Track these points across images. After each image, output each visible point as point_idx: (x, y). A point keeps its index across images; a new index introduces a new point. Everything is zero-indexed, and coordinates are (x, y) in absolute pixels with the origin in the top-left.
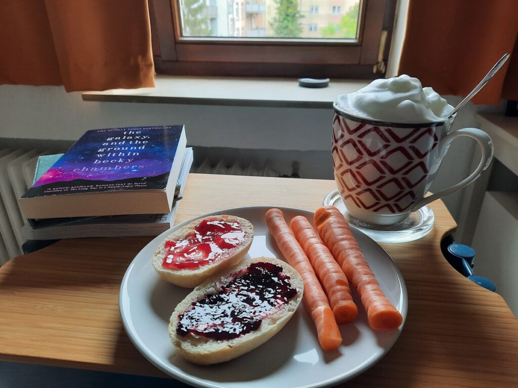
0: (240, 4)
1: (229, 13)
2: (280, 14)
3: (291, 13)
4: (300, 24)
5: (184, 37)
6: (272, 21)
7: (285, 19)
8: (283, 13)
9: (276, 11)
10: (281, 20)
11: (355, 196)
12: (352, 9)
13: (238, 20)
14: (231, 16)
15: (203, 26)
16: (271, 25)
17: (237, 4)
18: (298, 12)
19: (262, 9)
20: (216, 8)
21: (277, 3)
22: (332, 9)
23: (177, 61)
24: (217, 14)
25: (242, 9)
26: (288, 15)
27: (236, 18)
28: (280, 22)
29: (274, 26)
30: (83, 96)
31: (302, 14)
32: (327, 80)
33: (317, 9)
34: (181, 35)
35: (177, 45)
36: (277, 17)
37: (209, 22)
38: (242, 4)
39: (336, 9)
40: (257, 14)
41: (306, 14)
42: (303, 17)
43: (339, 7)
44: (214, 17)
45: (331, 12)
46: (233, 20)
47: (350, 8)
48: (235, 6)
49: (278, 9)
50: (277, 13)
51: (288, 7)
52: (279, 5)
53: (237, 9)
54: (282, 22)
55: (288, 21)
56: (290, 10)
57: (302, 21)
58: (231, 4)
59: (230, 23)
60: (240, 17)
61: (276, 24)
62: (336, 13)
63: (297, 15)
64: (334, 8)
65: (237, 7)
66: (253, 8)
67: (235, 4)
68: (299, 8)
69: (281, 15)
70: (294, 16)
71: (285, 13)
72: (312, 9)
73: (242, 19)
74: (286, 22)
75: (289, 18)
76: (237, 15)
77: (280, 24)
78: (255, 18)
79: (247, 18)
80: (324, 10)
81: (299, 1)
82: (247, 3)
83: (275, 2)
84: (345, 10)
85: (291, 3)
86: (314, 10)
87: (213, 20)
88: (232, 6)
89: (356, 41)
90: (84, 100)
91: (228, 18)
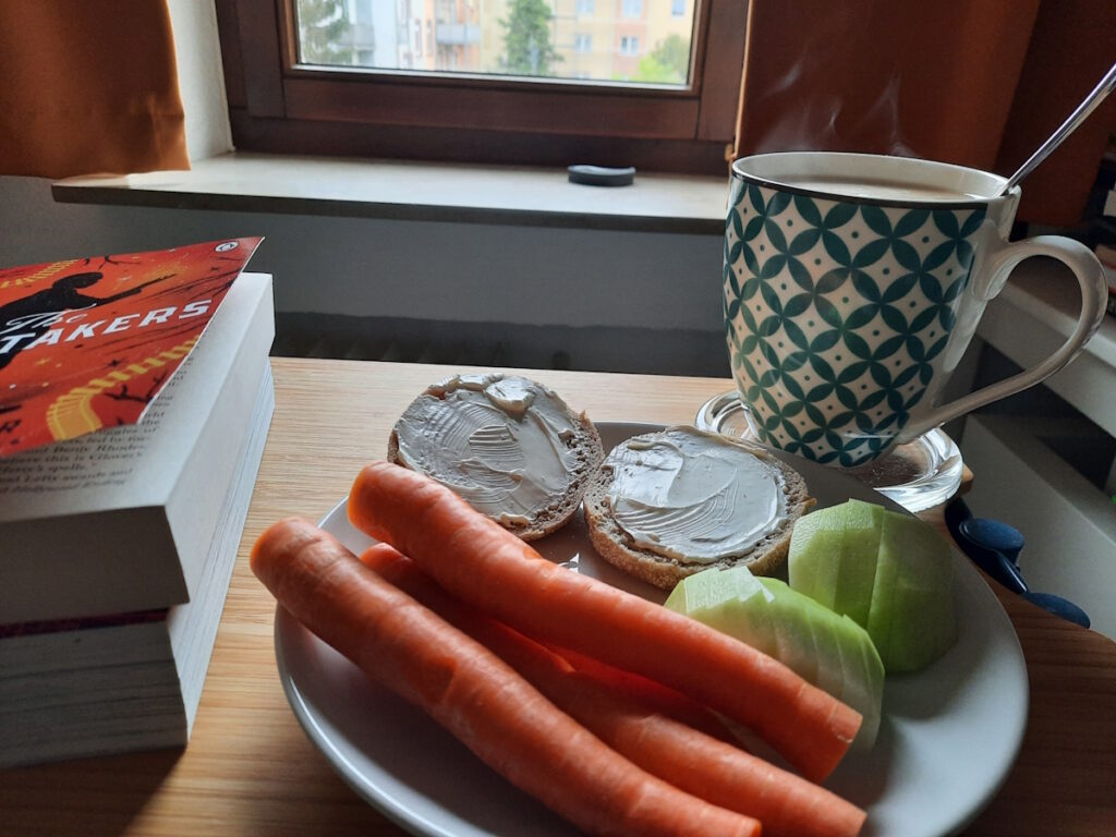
0: (424, 24)
1: (399, 42)
5: (303, 64)
7: (521, 61)
8: (516, 47)
9: (503, 44)
12: (662, 45)
13: (419, 58)
14: (403, 49)
17: (418, 22)
18: (550, 49)
19: (471, 36)
20: (371, 29)
22: (620, 42)
23: (285, 118)
24: (372, 44)
25: (429, 37)
26: (527, 54)
27: (415, 53)
30: (54, 188)
31: (557, 51)
32: (631, 170)
33: (588, 41)
34: (298, 61)
35: (285, 81)
38: (429, 23)
39: (629, 42)
40: (461, 46)
43: (634, 40)
44: (368, 48)
45: (618, 49)
46: (408, 57)
47: (657, 44)
48: (413, 28)
49: (507, 39)
52: (508, 31)
53: (418, 35)
58: (404, 22)
62: (629, 52)
64: (624, 40)
65: (417, 28)
66: (454, 34)
67: (412, 22)
68: (551, 41)
70: (540, 55)
71: (520, 47)
72: (579, 42)
73: (430, 55)
76: (418, 46)
78: (457, 55)
79: (440, 52)
80: (604, 45)
81: (550, 24)
82: (440, 22)
83: (501, 22)
84: (648, 47)
85: (535, 27)
86: (583, 42)
87: (364, 54)
88: (407, 25)
89: (689, 88)
90: (57, 200)
91: (397, 51)
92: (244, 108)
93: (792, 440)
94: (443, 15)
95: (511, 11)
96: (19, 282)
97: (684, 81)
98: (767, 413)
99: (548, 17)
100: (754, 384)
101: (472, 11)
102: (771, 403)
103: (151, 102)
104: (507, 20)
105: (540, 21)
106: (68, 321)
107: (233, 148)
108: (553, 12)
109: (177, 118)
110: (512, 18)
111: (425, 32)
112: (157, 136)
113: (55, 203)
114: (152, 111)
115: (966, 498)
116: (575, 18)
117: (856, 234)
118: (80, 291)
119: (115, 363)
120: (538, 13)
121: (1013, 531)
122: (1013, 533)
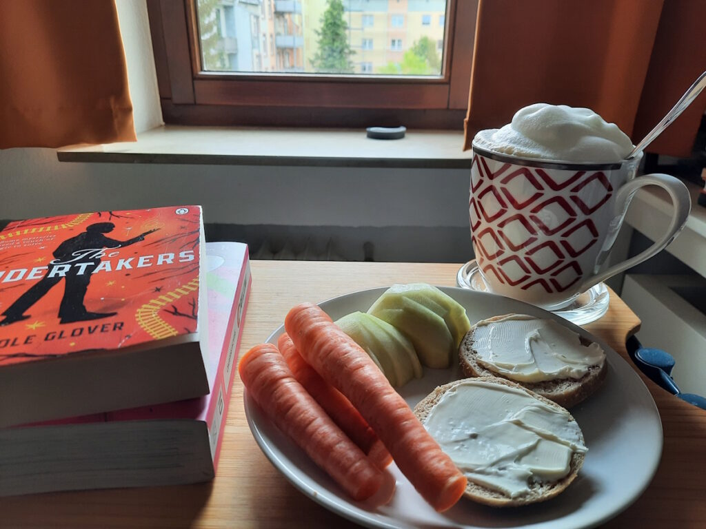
0: (268, 36)
1: (253, 47)
2: (323, 48)
3: (337, 47)
4: (350, 63)
5: (205, 71)
6: (312, 58)
7: (329, 56)
8: (326, 47)
9: (318, 45)
10: (325, 57)
11: (496, 266)
12: (417, 44)
13: (266, 57)
14: (256, 52)
15: (219, 64)
16: (312, 63)
17: (264, 35)
18: (347, 47)
19: (298, 43)
20: (236, 40)
21: (319, 34)
22: (390, 43)
23: (195, 104)
24: (237, 49)
25: (272, 44)
26: (333, 51)
27: (263, 54)
28: (322, 59)
29: (315, 64)
30: (59, 154)
31: (352, 49)
32: (402, 129)
33: (371, 42)
34: (202, 70)
35: (195, 82)
36: (319, 52)
37: (226, 57)
38: (271, 36)
39: (396, 42)
40: (292, 49)
41: (357, 50)
42: (353, 52)
43: (400, 41)
44: (234, 52)
45: (390, 47)
46: (259, 56)
47: (414, 43)
48: (262, 39)
49: (321, 42)
50: (319, 48)
51: (334, 40)
52: (321, 37)
53: (265, 43)
54: (326, 59)
55: (334, 58)
56: (336, 44)
57: (352, 58)
58: (256, 35)
59: (256, 60)
60: (269, 52)
61: (319, 61)
62: (397, 49)
63: (346, 51)
64: (393, 41)
65: (264, 39)
66: (286, 41)
67: (261, 35)
68: (347, 42)
69: (325, 50)
70: (341, 52)
71: (330, 48)
72: (365, 43)
73: (272, 55)
74: (331, 59)
75: (335, 54)
76: (265, 50)
77: (324, 61)
78: (289, 55)
79: (278, 53)
80: (381, 45)
81: (347, 32)
82: (278, 34)
83: (316, 32)
84: (408, 45)
85: (337, 34)
86: (367, 44)
87: (232, 56)
88: (258, 38)
89: (443, 77)
90: (61, 161)
91: (252, 54)
92: (170, 99)
94: (281, 30)
95: (322, 25)
96: (64, 226)
97: (439, 73)
99: (345, 28)
101: (298, 27)
103: (112, 100)
104: (320, 31)
105: (341, 31)
106: (110, 256)
107: (163, 123)
108: (348, 25)
109: (128, 110)
110: (322, 29)
111: (269, 40)
112: (116, 121)
113: (59, 162)
114: (112, 106)
115: (637, 335)
116: (362, 29)
118: (106, 235)
119: (158, 290)
120: (339, 26)
121: (667, 355)
122: (667, 356)
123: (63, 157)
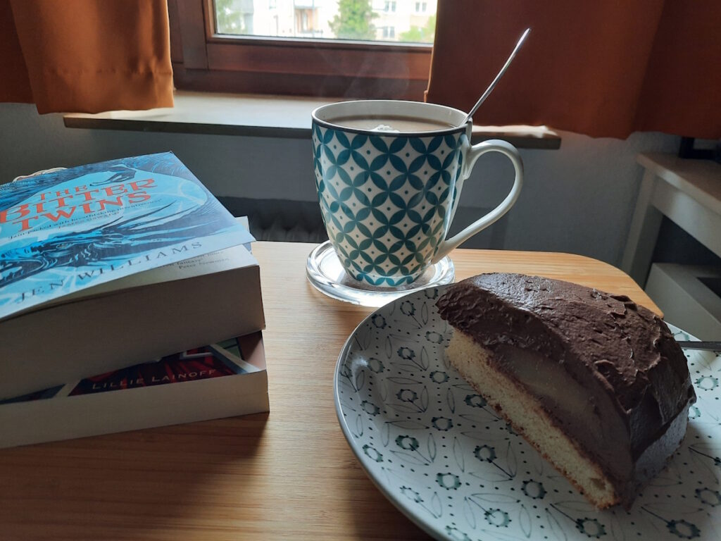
1: (270, 8)
2: (342, 10)
3: (358, 9)
4: (372, 27)
5: (219, 34)
6: (332, 20)
7: (350, 19)
8: (347, 9)
9: (337, 6)
10: (345, 19)
15: (234, 25)
16: (331, 25)
18: (369, 9)
19: (317, 3)
22: (414, 6)
23: (208, 70)
24: (252, 9)
25: (290, 5)
26: (354, 13)
28: (342, 22)
29: (335, 28)
30: (65, 120)
31: (374, 11)
33: (394, 7)
34: (215, 32)
35: (208, 45)
36: (339, 14)
37: (242, 19)
40: (310, 10)
41: (380, 13)
42: (375, 15)
43: (424, 5)
44: (249, 12)
45: (413, 10)
46: (276, 18)
49: (341, 3)
50: (339, 10)
51: (355, 2)
54: (347, 22)
55: (355, 21)
56: (357, 6)
57: (374, 21)
61: (339, 24)
62: (420, 13)
63: (367, 13)
64: (418, 5)
68: (369, 4)
69: (345, 12)
70: (362, 15)
71: (350, 10)
72: (388, 6)
74: (351, 22)
75: (356, 17)
77: (344, 24)
78: (307, 16)
79: (297, 15)
86: (390, 7)
87: (248, 16)
90: (67, 126)
92: (182, 63)
93: (368, 264)
98: (350, 249)
100: (339, 231)
102: (352, 242)
103: (154, 64)
109: (168, 74)
112: (156, 86)
113: (64, 128)
114: (153, 70)
117: (408, 155)
123: (70, 123)
